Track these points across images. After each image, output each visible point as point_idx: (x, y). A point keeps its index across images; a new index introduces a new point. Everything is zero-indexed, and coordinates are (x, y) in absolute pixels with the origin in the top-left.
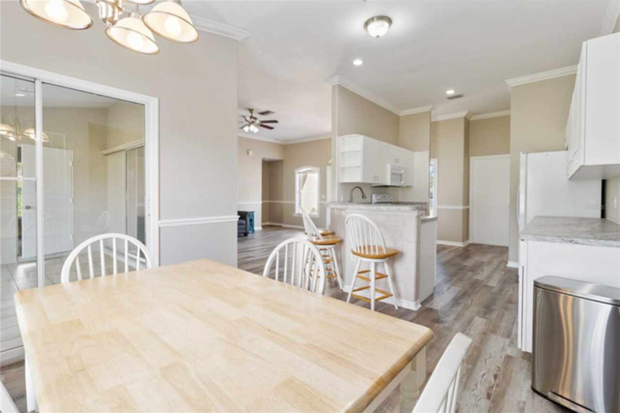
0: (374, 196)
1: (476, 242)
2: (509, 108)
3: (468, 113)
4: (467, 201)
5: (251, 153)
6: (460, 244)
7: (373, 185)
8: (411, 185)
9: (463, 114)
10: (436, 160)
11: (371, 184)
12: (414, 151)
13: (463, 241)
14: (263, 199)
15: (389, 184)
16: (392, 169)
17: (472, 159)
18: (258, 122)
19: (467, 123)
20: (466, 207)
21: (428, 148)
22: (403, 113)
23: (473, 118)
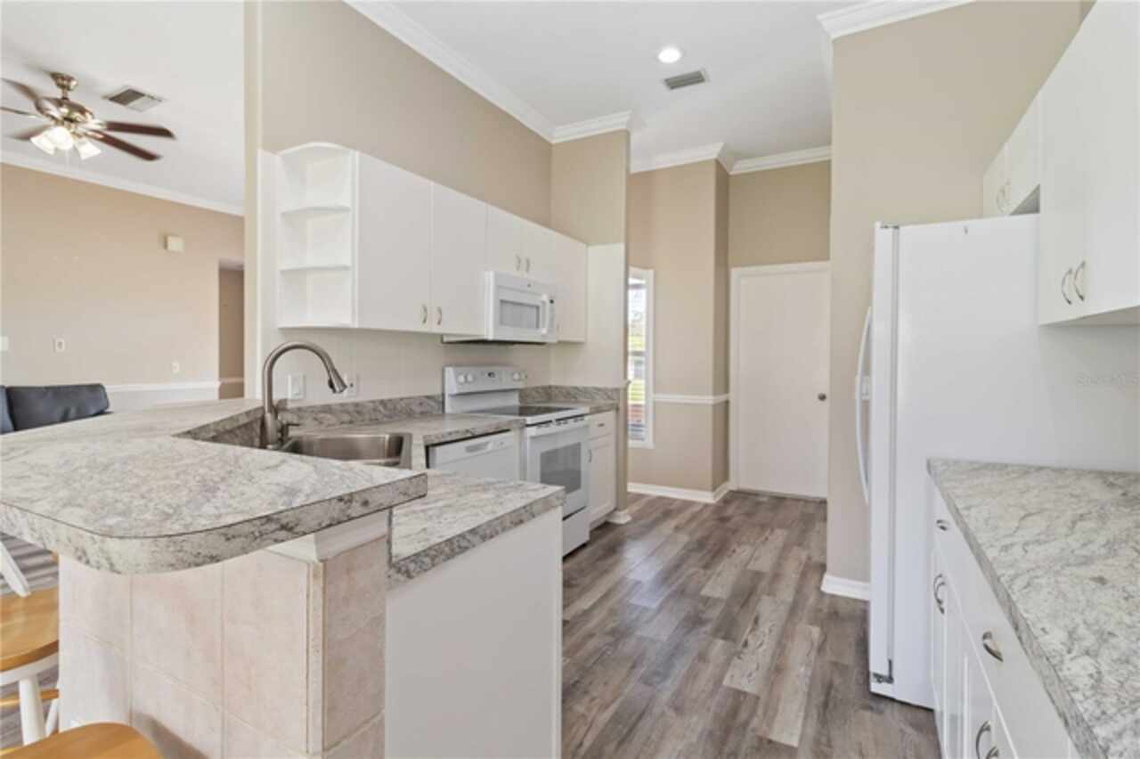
0: (450, 372)
1: (746, 485)
2: (828, 142)
3: (723, 149)
4: (723, 381)
5: (175, 244)
6: (708, 498)
7: (445, 339)
8: (582, 339)
9: (711, 152)
10: (651, 272)
11: (442, 336)
12: (588, 243)
13: (714, 489)
14: (222, 375)
15: (491, 337)
16: (498, 287)
17: (735, 273)
18: (93, 123)
19: (724, 180)
20: (722, 398)
21: (622, 236)
22: (559, 135)
23: (739, 168)
